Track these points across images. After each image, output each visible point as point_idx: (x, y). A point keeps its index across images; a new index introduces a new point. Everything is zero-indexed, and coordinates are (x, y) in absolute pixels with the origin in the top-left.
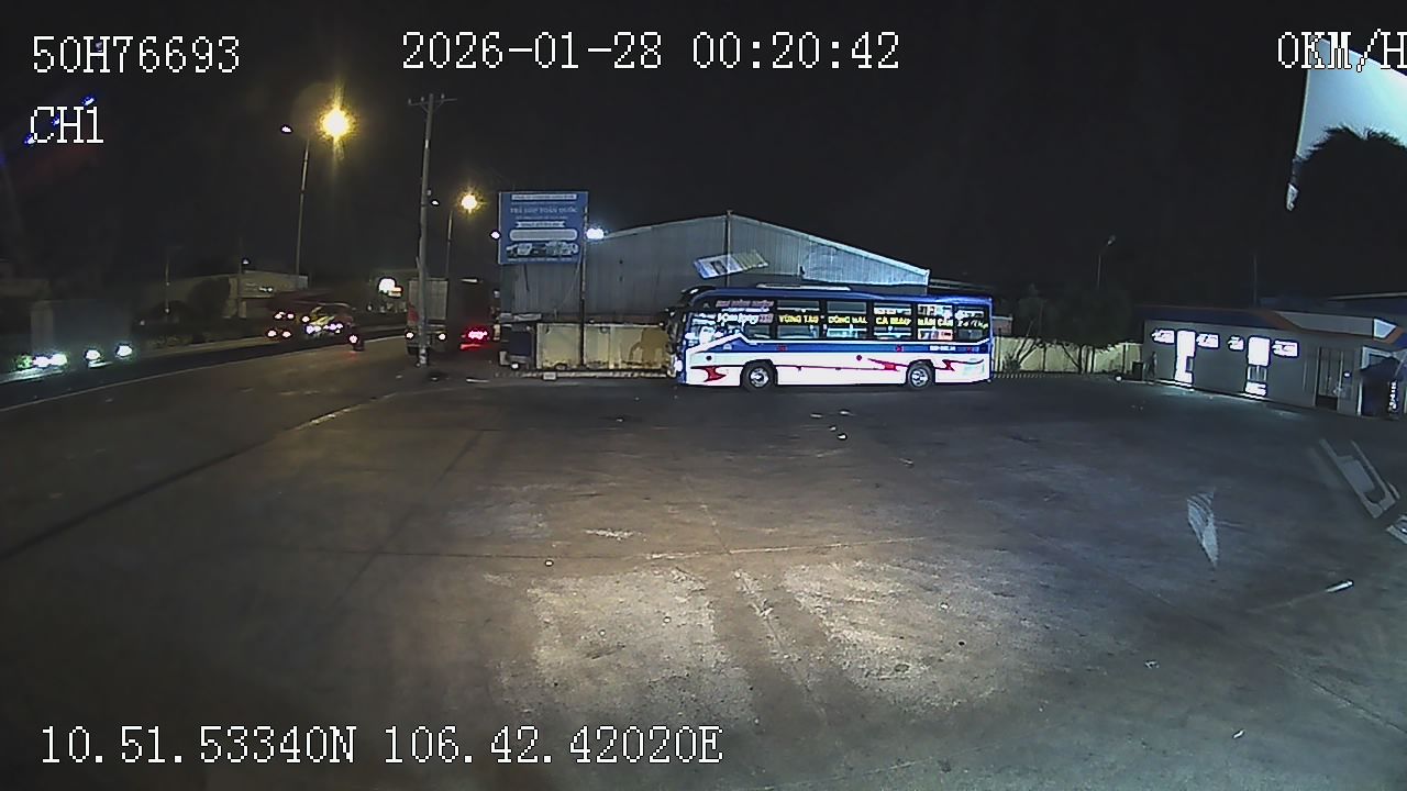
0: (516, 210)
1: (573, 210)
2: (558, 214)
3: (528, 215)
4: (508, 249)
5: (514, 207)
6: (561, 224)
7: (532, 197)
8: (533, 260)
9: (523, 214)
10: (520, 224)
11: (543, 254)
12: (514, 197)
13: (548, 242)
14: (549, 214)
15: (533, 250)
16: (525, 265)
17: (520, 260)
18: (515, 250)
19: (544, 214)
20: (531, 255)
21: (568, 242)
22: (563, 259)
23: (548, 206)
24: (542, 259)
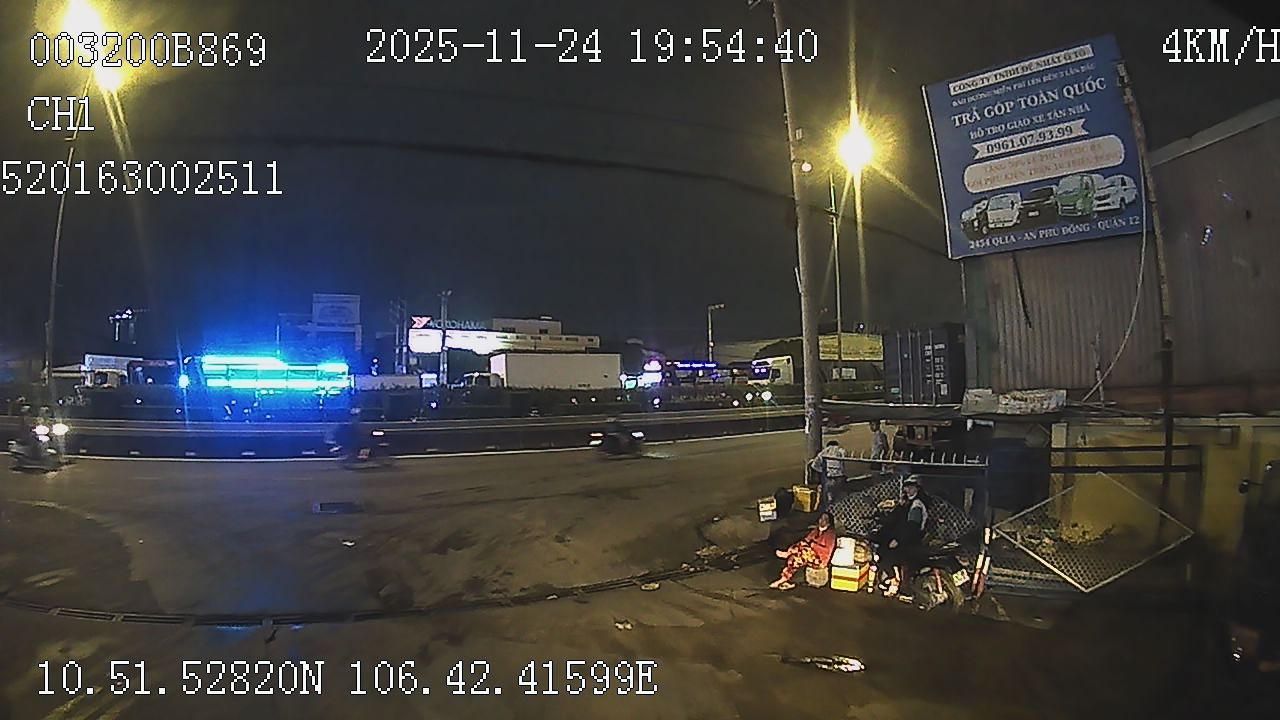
0: (966, 117)
1: (1096, 84)
2: (1064, 104)
3: (997, 120)
4: (965, 216)
5: (962, 110)
6: (1077, 127)
7: (991, 77)
8: (1031, 235)
9: (983, 123)
10: (982, 149)
11: (1050, 216)
12: (955, 88)
13: (1056, 181)
14: (1044, 109)
15: (1024, 212)
16: (1013, 253)
17: (998, 241)
18: (983, 216)
19: (1030, 112)
20: (1025, 222)
21: (1106, 172)
22: (1102, 225)
23: (1034, 90)
24: (1051, 232)
